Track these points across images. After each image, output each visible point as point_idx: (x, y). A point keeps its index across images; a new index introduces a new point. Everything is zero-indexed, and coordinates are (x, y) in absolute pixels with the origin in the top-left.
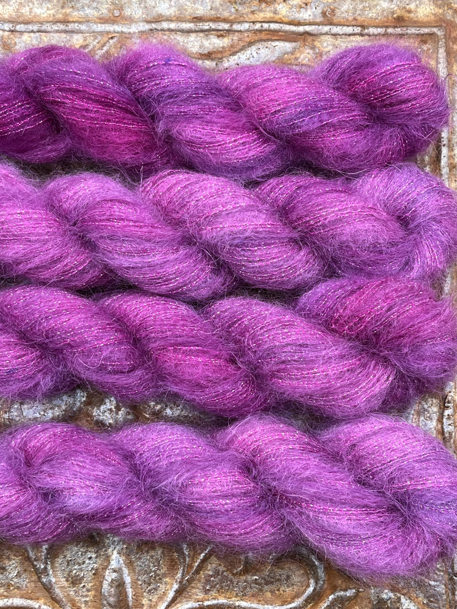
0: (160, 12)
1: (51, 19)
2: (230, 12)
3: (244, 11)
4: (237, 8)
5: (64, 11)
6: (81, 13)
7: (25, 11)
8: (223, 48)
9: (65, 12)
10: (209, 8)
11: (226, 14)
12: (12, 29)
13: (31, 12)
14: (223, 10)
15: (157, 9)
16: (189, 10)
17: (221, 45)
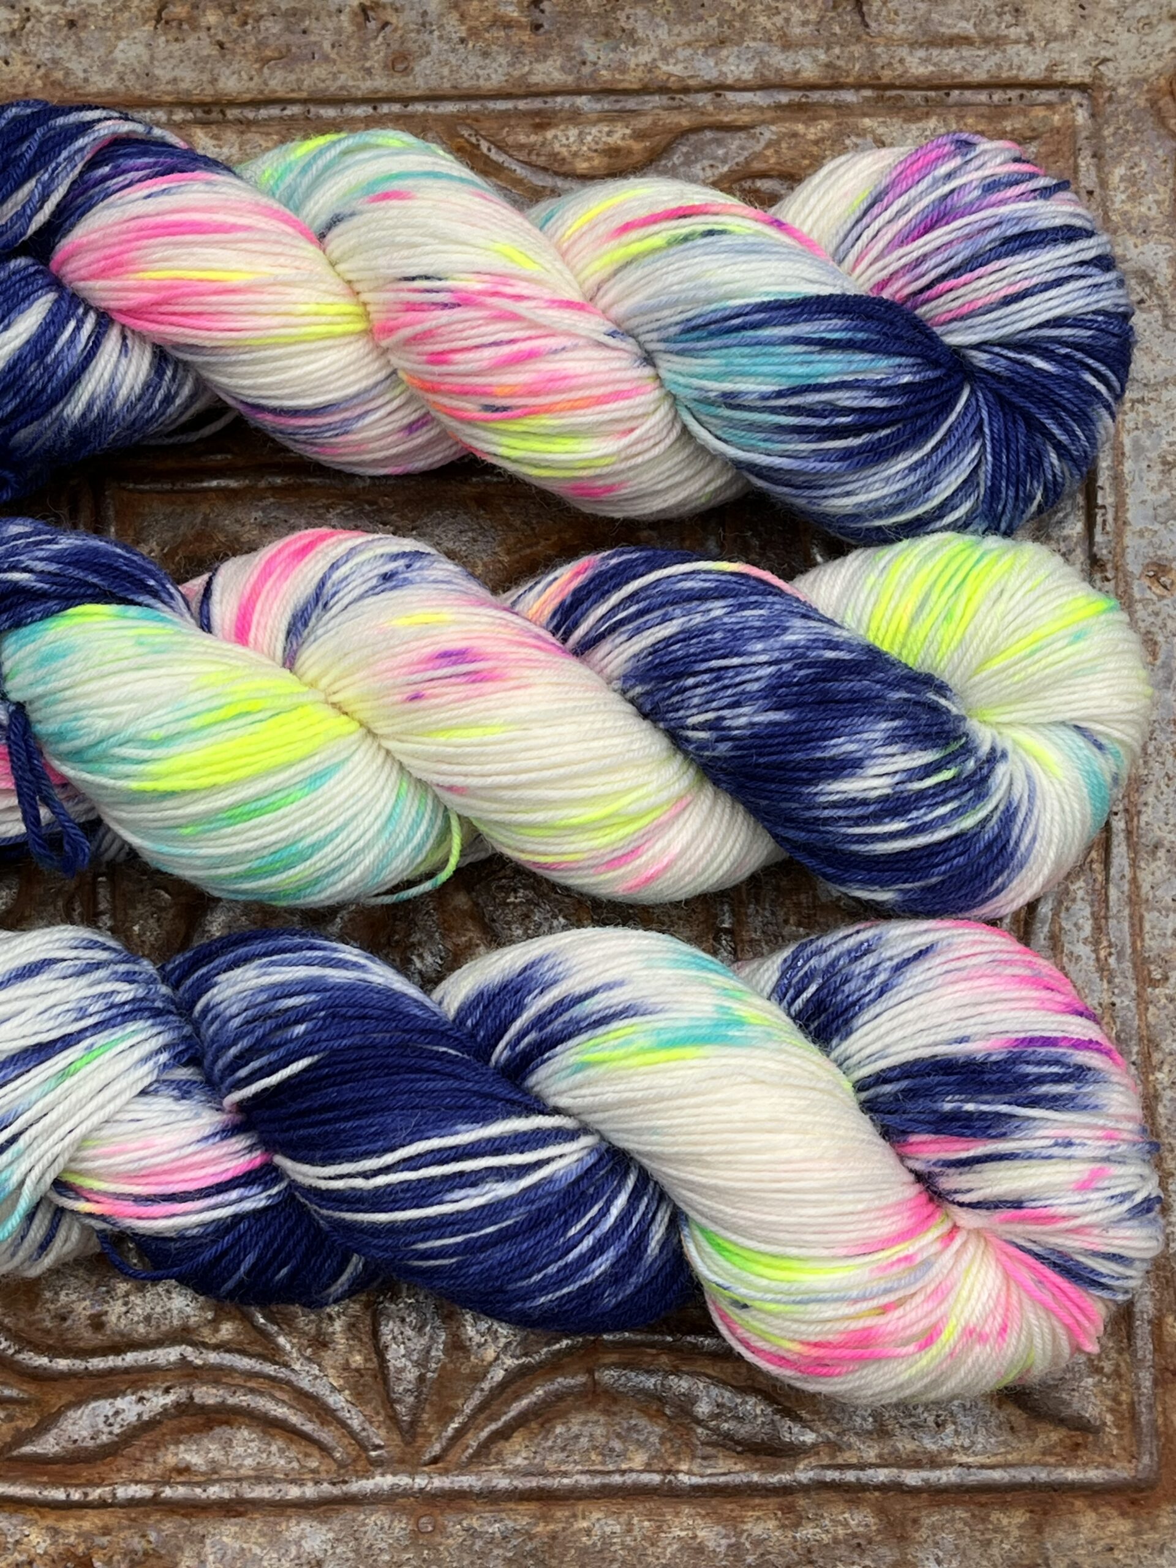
0: (325, 1528)
1: (580, 1507)
2: (159, 1531)
3: (127, 1533)
4: (144, 1543)
5: (551, 1527)
6: (510, 1524)
7: (643, 1525)
8: (177, 1442)
9: (547, 1523)
10: (208, 1541)
11: (168, 1526)
12: (670, 1477)
13: (629, 1523)
14: (174, 1535)
15: (331, 1535)
16: (255, 1533)
17: (182, 1447)
